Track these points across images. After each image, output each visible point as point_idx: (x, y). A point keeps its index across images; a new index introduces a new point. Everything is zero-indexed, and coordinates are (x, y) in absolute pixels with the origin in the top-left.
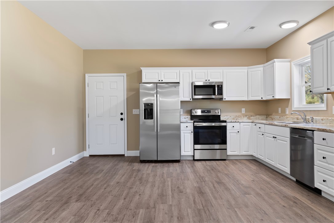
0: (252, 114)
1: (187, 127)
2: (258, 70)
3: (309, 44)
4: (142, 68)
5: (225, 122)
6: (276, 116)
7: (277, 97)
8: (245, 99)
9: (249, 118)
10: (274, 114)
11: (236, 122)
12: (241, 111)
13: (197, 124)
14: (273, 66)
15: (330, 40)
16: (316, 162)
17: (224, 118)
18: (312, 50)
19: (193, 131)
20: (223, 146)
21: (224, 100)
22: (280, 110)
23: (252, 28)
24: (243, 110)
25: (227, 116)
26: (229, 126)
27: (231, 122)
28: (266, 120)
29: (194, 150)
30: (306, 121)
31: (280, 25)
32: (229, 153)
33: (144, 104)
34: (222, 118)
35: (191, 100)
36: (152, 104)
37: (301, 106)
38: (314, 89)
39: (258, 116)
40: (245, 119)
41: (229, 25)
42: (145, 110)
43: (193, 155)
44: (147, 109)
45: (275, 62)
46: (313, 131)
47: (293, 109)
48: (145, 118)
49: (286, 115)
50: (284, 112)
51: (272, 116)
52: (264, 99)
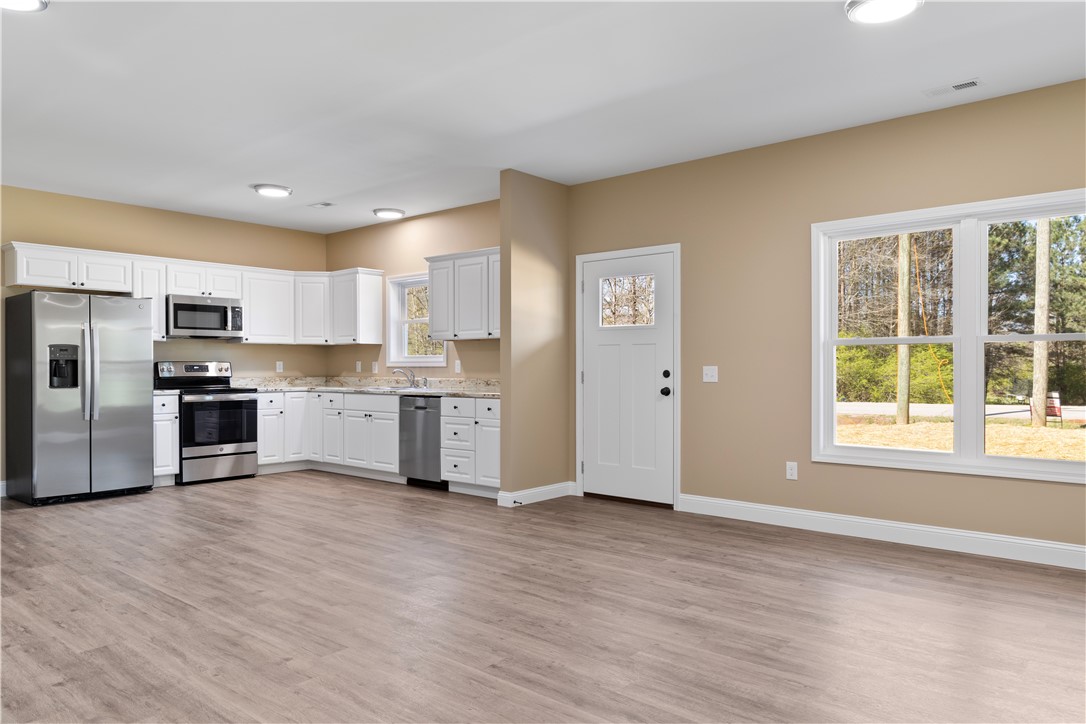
0: (298, 374)
1: (164, 405)
2: (320, 281)
3: (427, 259)
4: (15, 244)
5: (255, 391)
6: (350, 379)
7: (362, 340)
8: (289, 340)
9: (291, 383)
10: (344, 374)
11: (276, 391)
12: (274, 369)
13: (188, 398)
14: (354, 281)
15: (458, 262)
16: (444, 442)
17: (239, 383)
18: (432, 270)
19: (178, 415)
20: (247, 446)
21: (244, 341)
22: (359, 365)
23: (328, 205)
24: (280, 365)
25: (244, 378)
26: (262, 400)
27: (267, 392)
28: (326, 386)
29: (181, 459)
30: (414, 384)
31: (375, 211)
32: (262, 459)
33: (51, 346)
34: (233, 384)
35: (165, 339)
36: (75, 348)
37: (401, 360)
38: (435, 334)
39: (309, 379)
40: (284, 386)
41: (290, 194)
42: (51, 361)
43: (178, 472)
44: (57, 361)
45: (357, 273)
46: (440, 397)
47: (388, 365)
48: (52, 385)
49: (372, 375)
50: (368, 369)
51: (341, 379)
52: (330, 343)
